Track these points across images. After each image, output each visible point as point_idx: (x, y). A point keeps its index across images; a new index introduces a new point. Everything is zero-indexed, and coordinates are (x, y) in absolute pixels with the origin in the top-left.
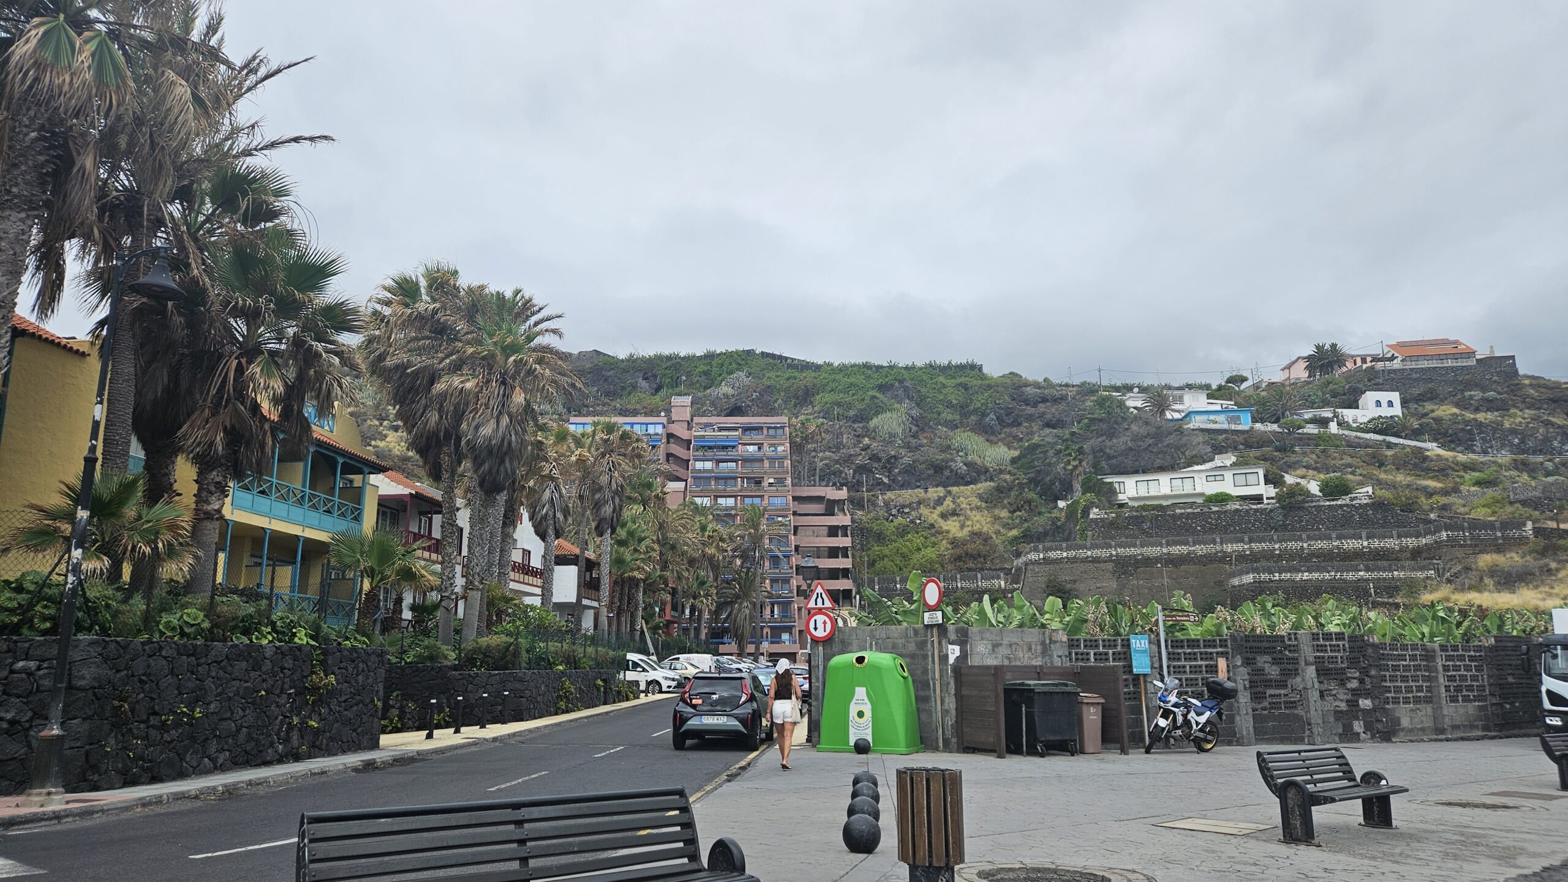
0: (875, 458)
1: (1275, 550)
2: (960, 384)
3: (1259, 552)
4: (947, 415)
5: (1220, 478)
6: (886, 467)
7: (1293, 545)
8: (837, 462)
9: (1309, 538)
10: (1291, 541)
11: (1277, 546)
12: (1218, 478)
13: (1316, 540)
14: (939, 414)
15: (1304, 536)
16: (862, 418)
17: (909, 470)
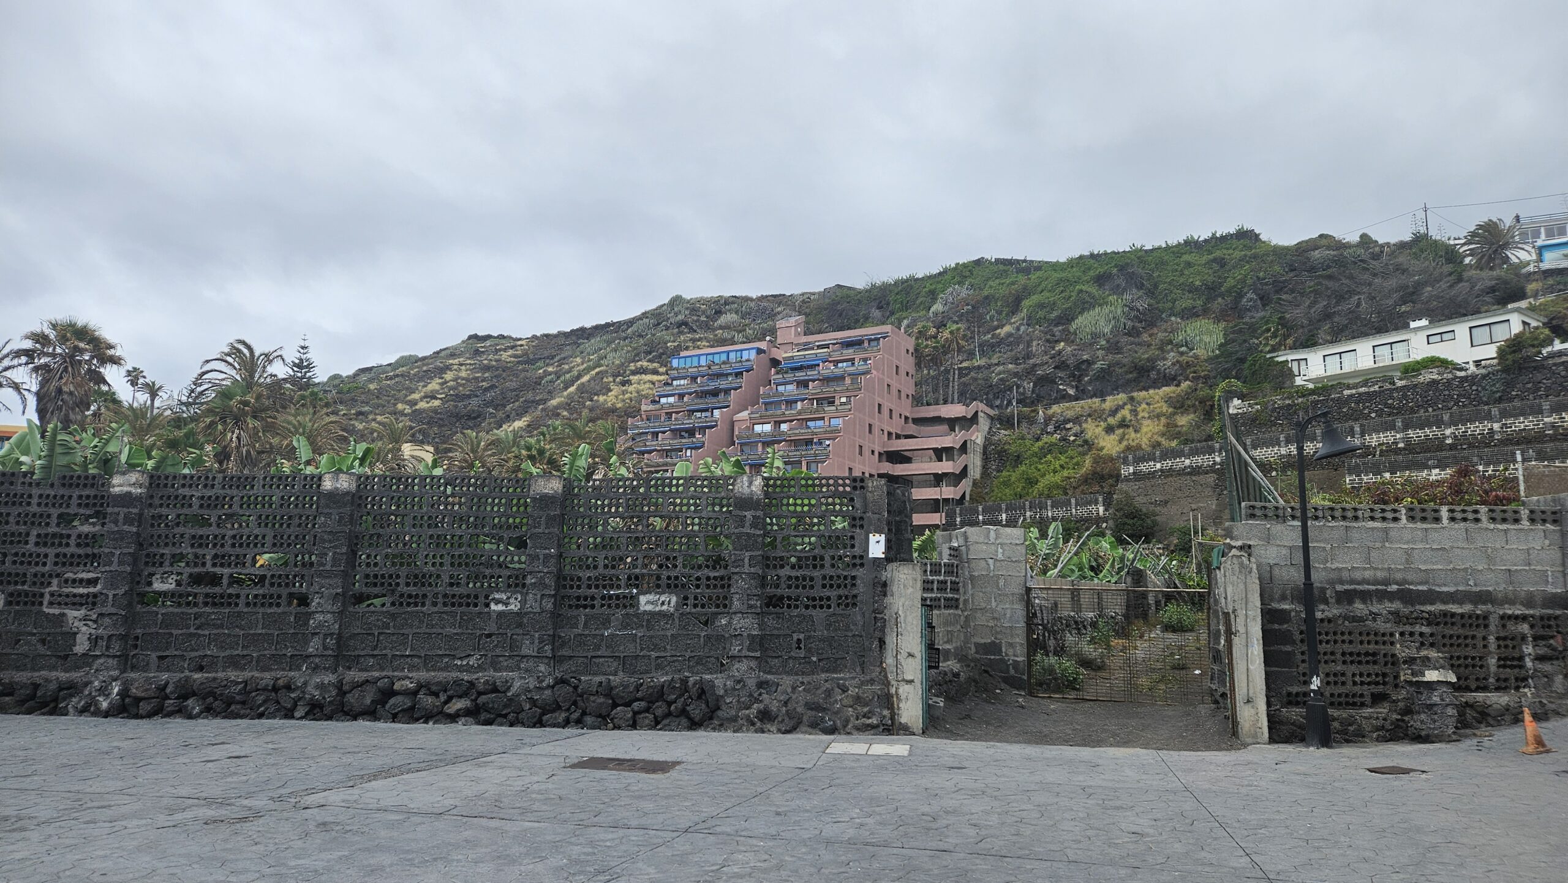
0: (1061, 366)
1: (1445, 438)
2: (1215, 260)
3: (1421, 443)
4: (1186, 302)
5: (1450, 336)
6: (1074, 376)
7: (1477, 428)
8: (1016, 374)
9: (1504, 414)
10: (1472, 421)
11: (1448, 432)
12: (1445, 336)
13: (1516, 416)
14: (1174, 301)
15: (1495, 411)
16: (1066, 319)
17: (1104, 375)
